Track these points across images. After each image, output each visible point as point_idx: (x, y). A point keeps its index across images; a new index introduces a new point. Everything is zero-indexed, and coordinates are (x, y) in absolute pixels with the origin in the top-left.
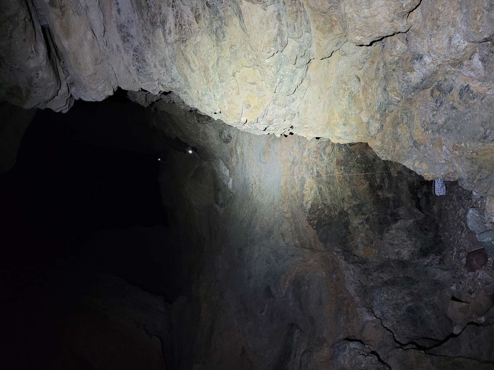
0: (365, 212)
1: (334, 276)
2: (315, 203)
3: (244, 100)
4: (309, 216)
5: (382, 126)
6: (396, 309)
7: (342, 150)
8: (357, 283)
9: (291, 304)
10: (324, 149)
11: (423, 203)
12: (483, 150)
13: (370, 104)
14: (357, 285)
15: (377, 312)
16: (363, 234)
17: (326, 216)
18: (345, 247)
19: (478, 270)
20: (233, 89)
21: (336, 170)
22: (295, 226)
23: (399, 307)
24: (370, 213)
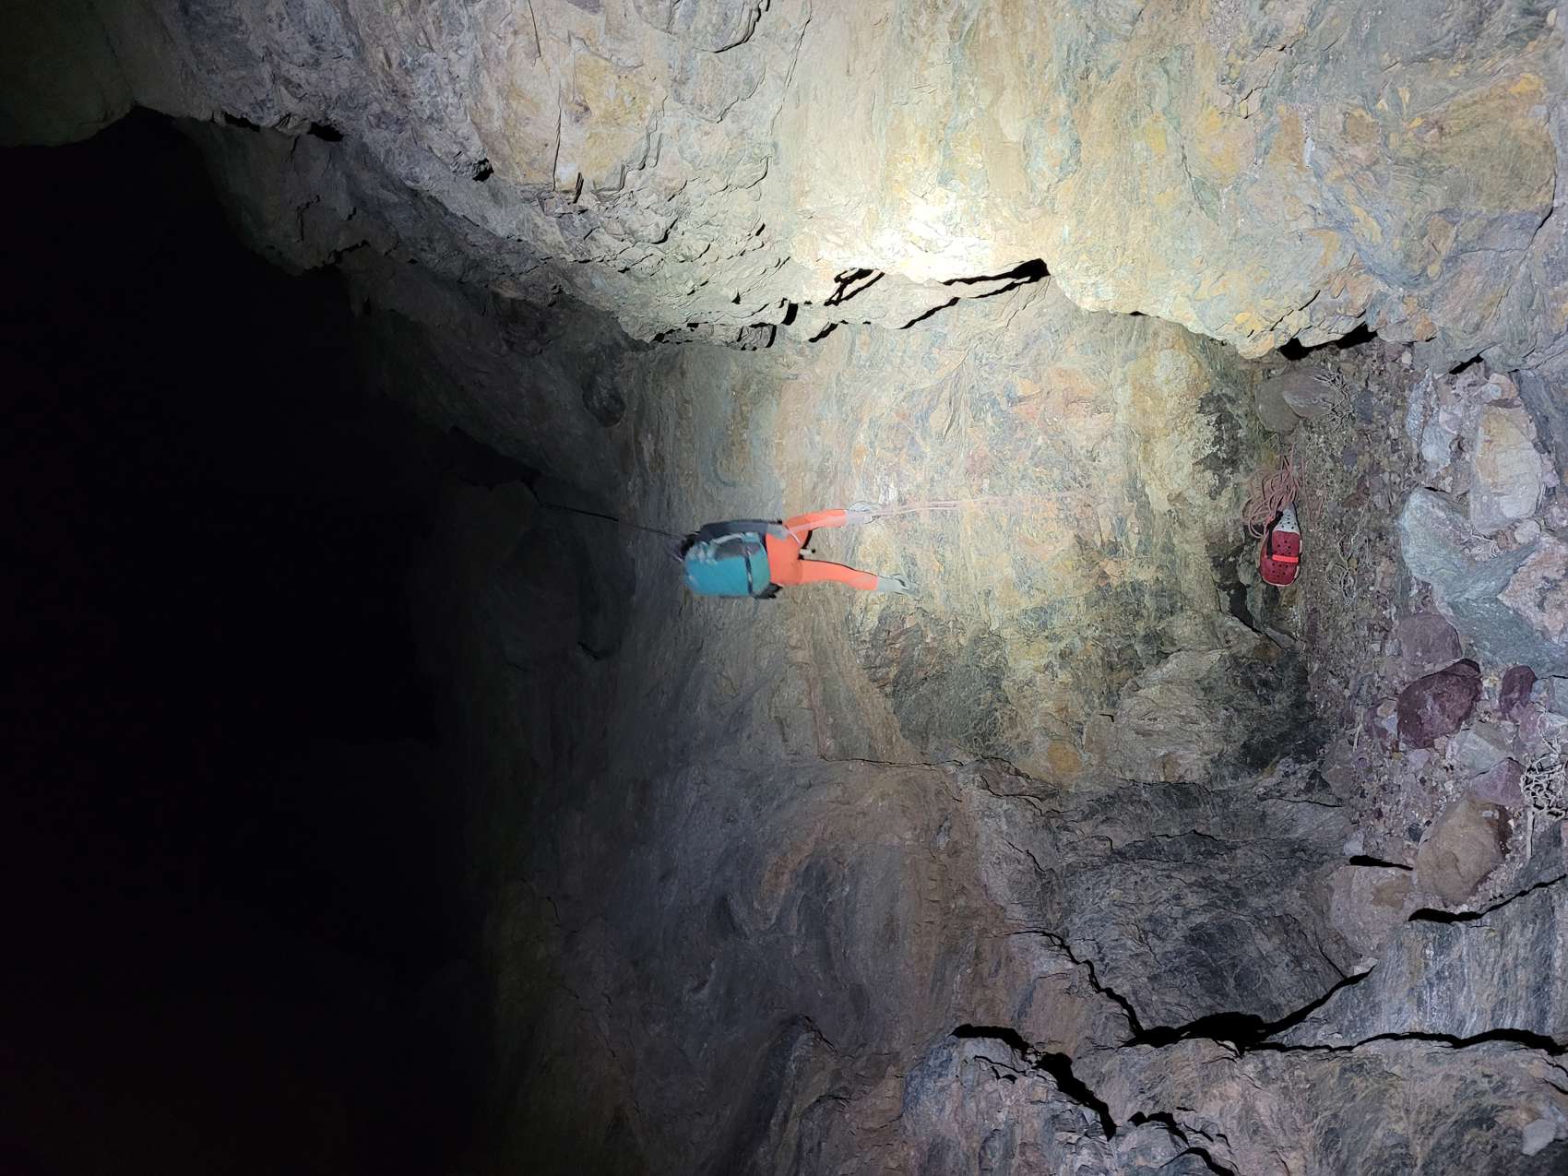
0: (1058, 631)
1: (942, 842)
2: (893, 608)
3: (563, 85)
4: (872, 653)
5: (1078, 142)
6: (1151, 935)
7: (984, 420)
8: (1019, 862)
9: (795, 950)
10: (925, 417)
11: (1256, 602)
13: (1032, 58)
14: (1020, 867)
15: (1082, 949)
16: (1050, 704)
17: (929, 650)
18: (988, 748)
19: (1444, 738)
20: (515, 33)
21: (965, 491)
22: (824, 690)
23: (1159, 929)
24: (1074, 634)
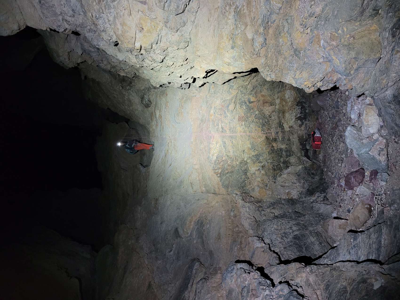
0: (261, 160)
1: (232, 214)
2: (220, 155)
3: (137, 23)
4: (215, 166)
5: (266, 39)
6: (284, 237)
7: (243, 107)
8: (251, 219)
9: (195, 242)
10: (228, 106)
11: (311, 153)
12: (360, 32)
13: (254, 18)
14: (252, 220)
15: (267, 241)
16: (259, 179)
17: (229, 165)
18: (244, 190)
19: (356, 187)
20: (125, 9)
21: (238, 125)
22: (203, 175)
23: (286, 236)
24: (265, 161)
